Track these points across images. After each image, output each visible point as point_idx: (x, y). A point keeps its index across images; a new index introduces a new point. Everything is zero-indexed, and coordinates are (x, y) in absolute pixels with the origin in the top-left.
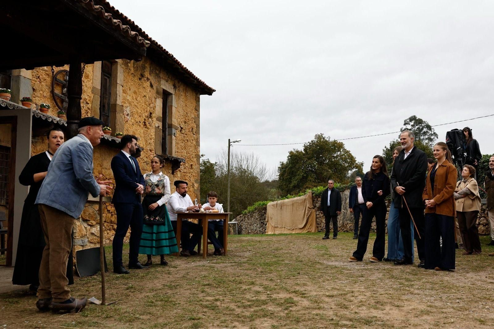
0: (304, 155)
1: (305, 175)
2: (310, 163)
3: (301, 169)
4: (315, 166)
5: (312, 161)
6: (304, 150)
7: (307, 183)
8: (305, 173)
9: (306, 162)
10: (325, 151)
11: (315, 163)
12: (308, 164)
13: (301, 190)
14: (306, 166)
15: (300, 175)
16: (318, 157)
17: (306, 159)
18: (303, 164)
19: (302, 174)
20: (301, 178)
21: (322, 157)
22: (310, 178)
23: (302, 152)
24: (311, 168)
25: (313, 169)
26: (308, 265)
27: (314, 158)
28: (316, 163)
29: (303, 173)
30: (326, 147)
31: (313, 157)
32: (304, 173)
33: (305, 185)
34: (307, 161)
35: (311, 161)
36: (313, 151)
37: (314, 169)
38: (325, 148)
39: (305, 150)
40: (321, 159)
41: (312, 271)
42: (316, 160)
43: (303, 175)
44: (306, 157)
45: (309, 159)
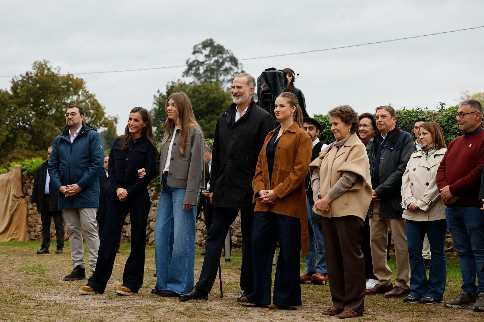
0: (11, 97)
1: (12, 136)
2: (21, 113)
3: (4, 123)
4: (31, 119)
5: (25, 111)
6: (12, 88)
7: (15, 150)
8: (11, 132)
9: (13, 110)
10: (51, 93)
11: (31, 113)
12: (17, 115)
13: (2, 162)
14: (14, 118)
15: (2, 135)
16: (37, 104)
17: (15, 106)
18: (9, 115)
19: (5, 134)
20: (4, 140)
21: (44, 104)
22: (20, 141)
23: (7, 92)
24: (23, 123)
25: (27, 124)
26: (6, 302)
27: (29, 105)
28: (33, 114)
29: (7, 132)
30: (53, 86)
31: (27, 103)
32: (9, 131)
33: (11, 154)
34: (15, 109)
35: (23, 110)
36: (28, 91)
37: (29, 125)
38: (50, 87)
39: (14, 89)
40: (43, 107)
41: (12, 312)
42: (32, 109)
43: (7, 136)
44: (14, 103)
45: (20, 105)
